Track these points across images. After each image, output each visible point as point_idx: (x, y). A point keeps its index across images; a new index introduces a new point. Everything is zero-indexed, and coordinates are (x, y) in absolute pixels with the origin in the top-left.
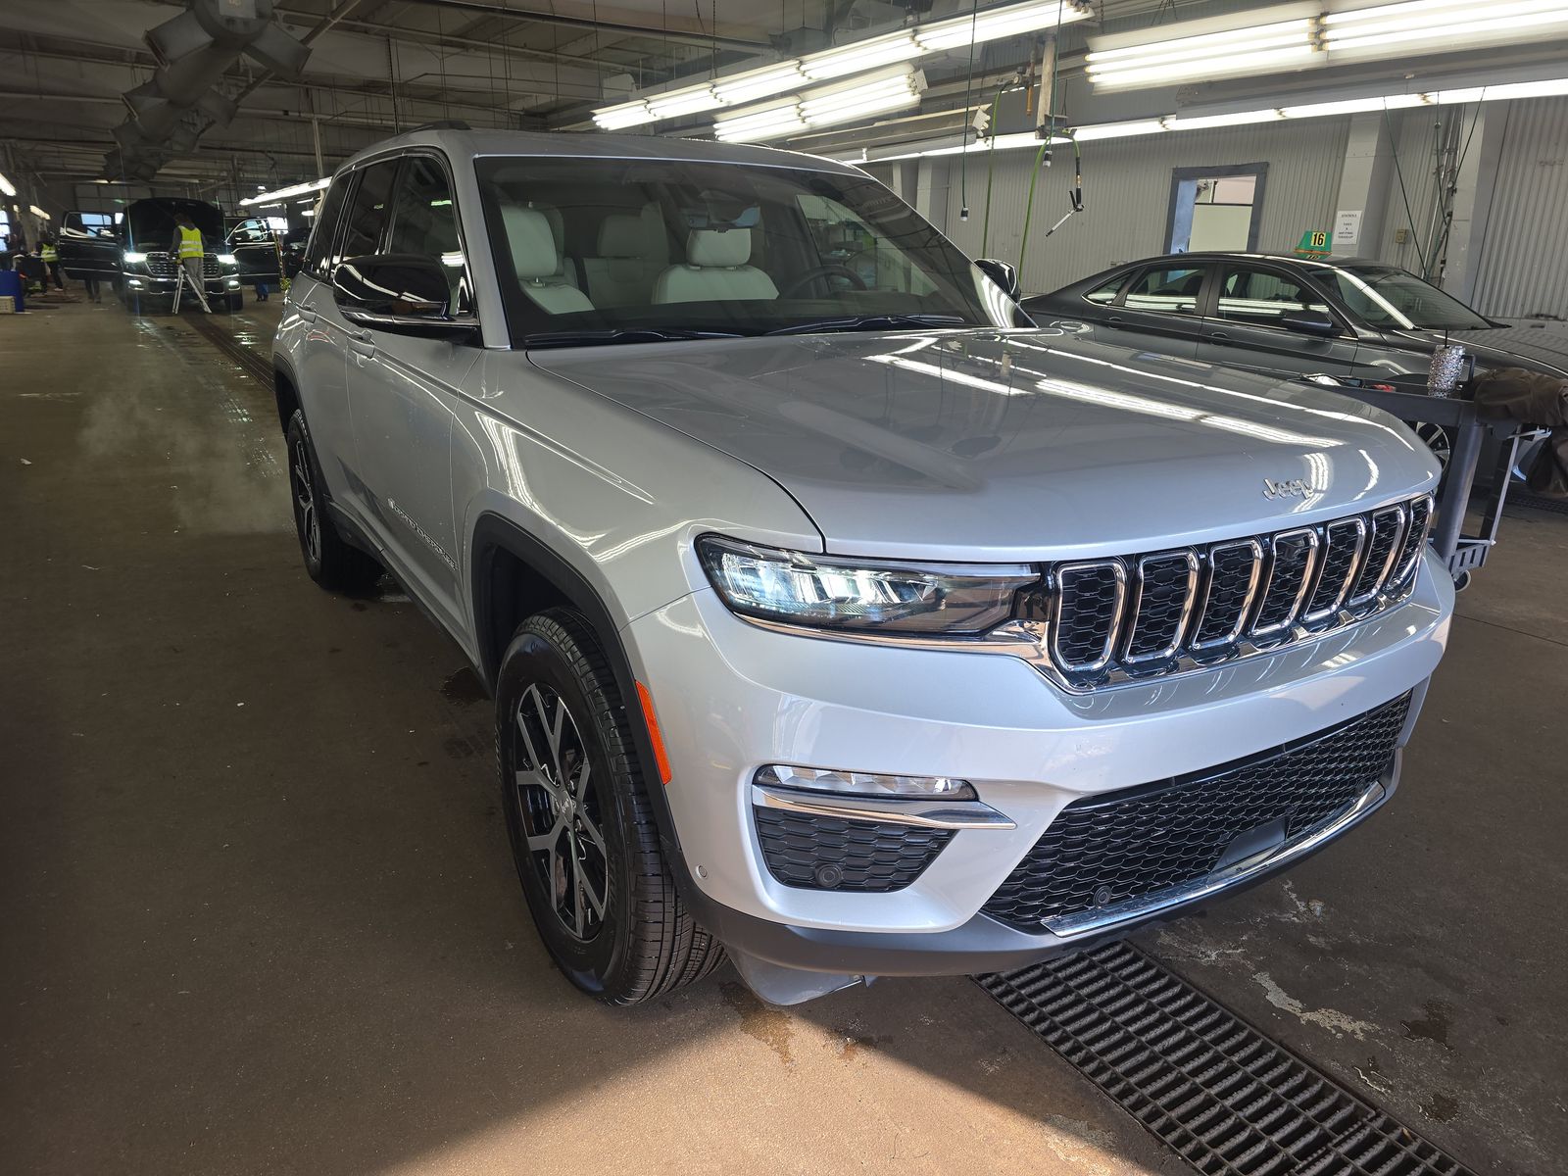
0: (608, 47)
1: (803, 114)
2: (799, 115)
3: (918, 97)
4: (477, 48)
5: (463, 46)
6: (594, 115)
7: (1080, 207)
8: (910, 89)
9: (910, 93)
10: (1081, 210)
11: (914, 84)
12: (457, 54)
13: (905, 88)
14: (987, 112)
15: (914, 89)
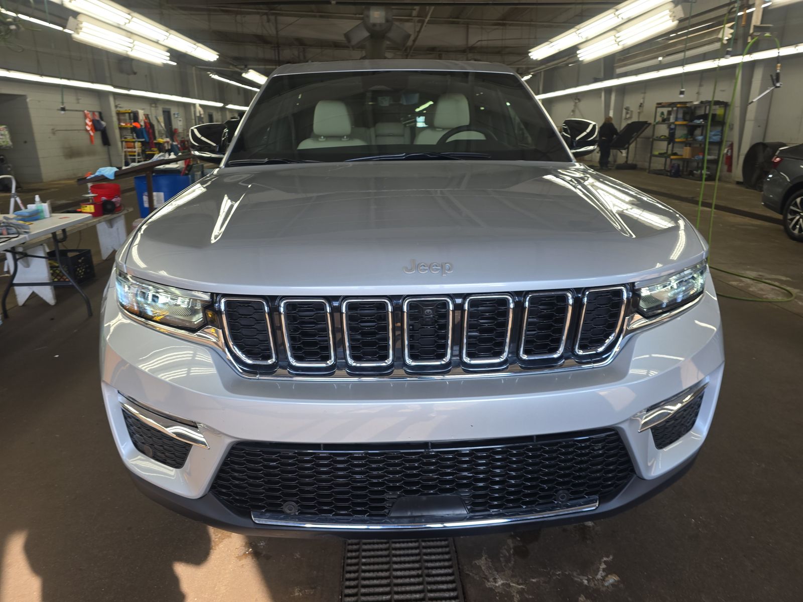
0: (576, 16)
1: (618, 40)
2: (616, 41)
3: (676, 22)
4: (510, 25)
5: (504, 25)
6: (530, 52)
7: (778, 85)
8: (672, 18)
9: (671, 21)
10: (779, 87)
11: (674, 15)
12: (497, 29)
13: (668, 17)
14: (731, 27)
15: (674, 17)
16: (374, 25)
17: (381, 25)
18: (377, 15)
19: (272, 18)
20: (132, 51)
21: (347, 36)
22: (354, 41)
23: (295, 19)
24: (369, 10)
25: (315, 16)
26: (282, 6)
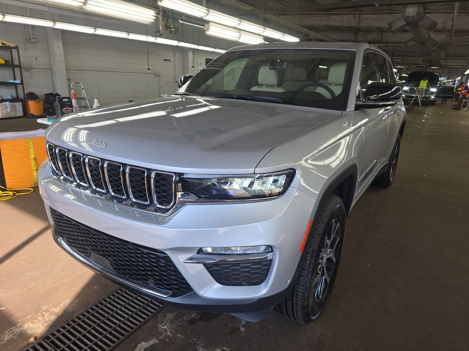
16: (408, 17)
17: (412, 17)
18: (411, 11)
19: (357, 16)
20: (239, 39)
21: (390, 25)
22: (394, 29)
23: (370, 15)
24: (406, 8)
25: (385, 13)
26: (361, 8)
